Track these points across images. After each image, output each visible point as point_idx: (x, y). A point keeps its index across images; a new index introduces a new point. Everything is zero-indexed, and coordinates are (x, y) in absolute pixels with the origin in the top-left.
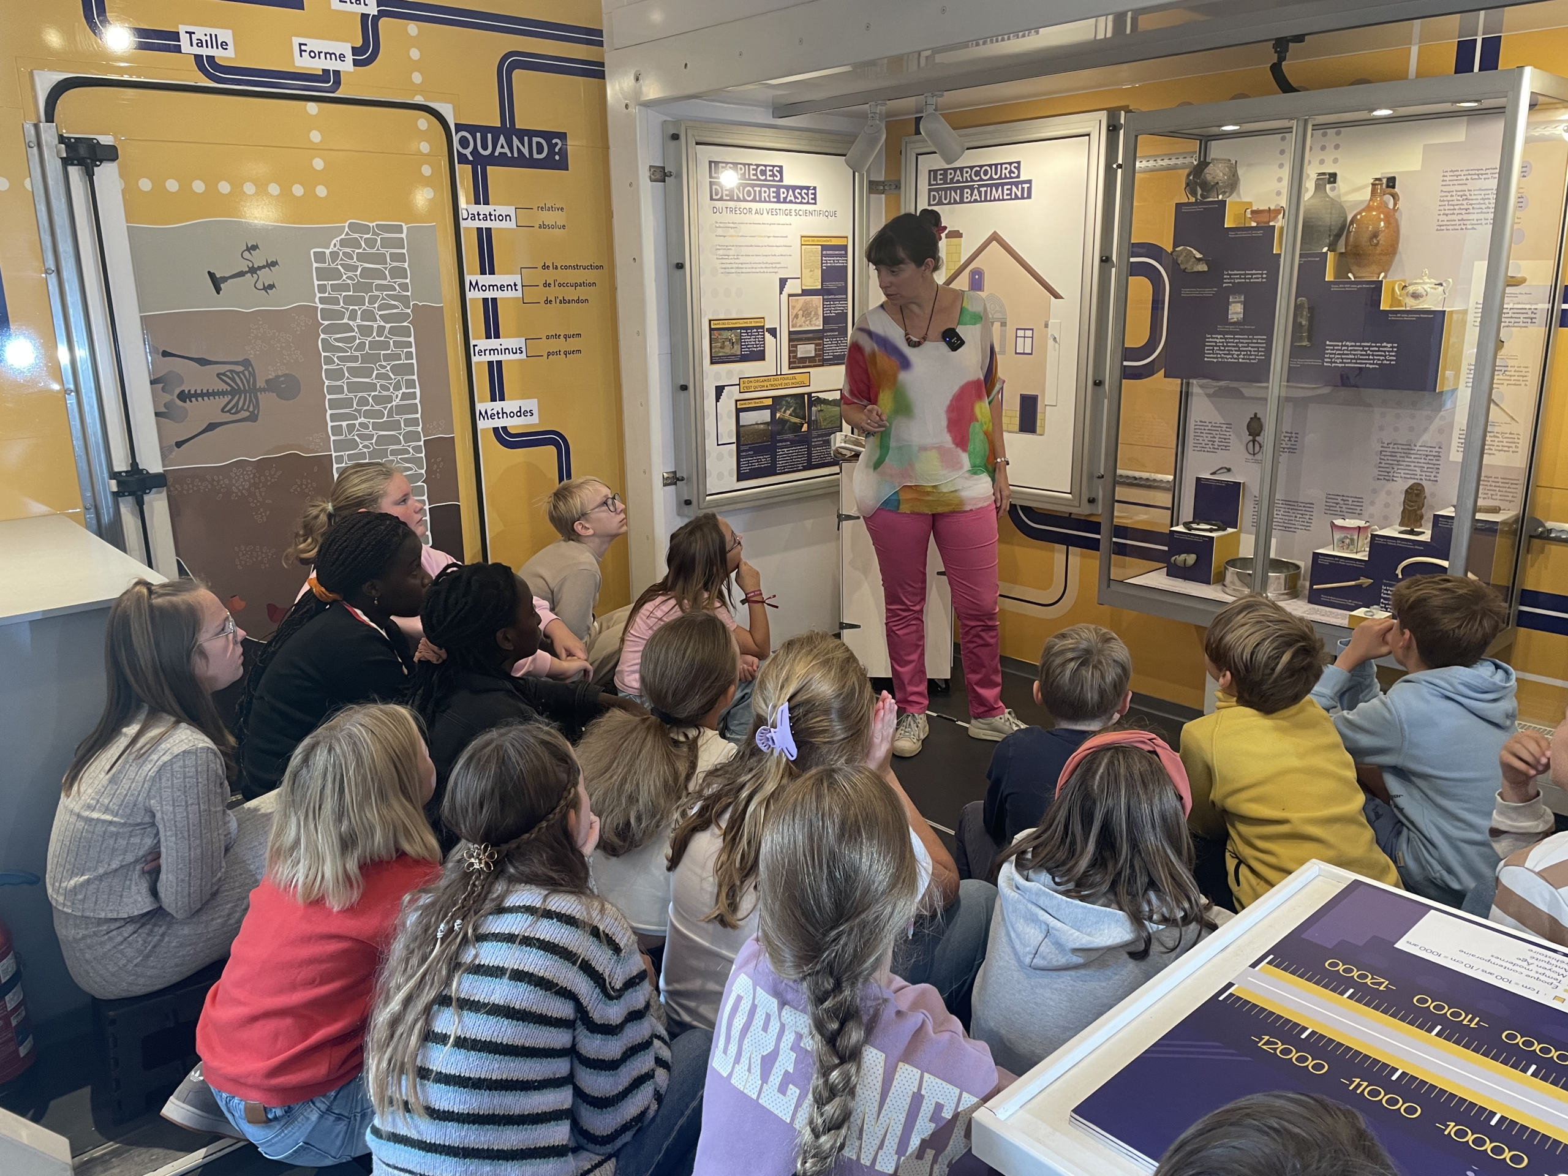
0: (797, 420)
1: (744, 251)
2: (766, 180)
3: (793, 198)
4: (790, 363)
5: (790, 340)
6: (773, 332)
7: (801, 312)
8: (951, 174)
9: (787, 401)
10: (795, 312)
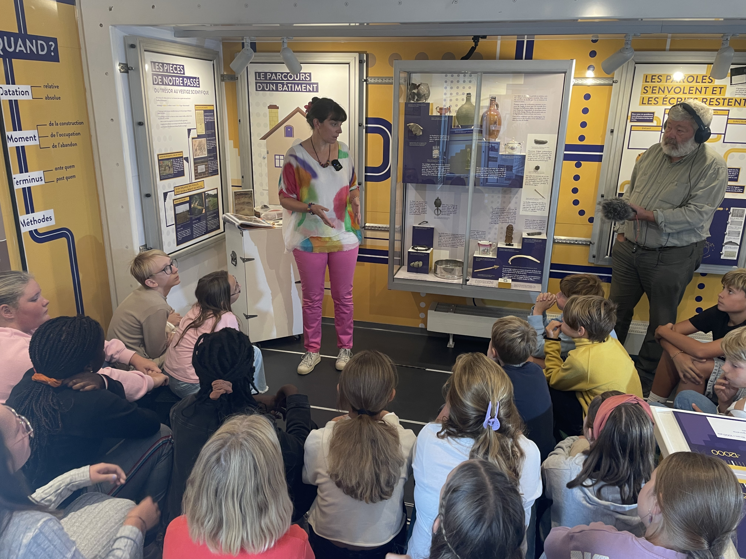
0: (200, 207)
1: (171, 114)
2: (177, 73)
3: (190, 84)
4: (195, 176)
5: (195, 163)
6: (187, 159)
7: (198, 148)
8: (269, 75)
9: (195, 197)
10: (195, 147)
